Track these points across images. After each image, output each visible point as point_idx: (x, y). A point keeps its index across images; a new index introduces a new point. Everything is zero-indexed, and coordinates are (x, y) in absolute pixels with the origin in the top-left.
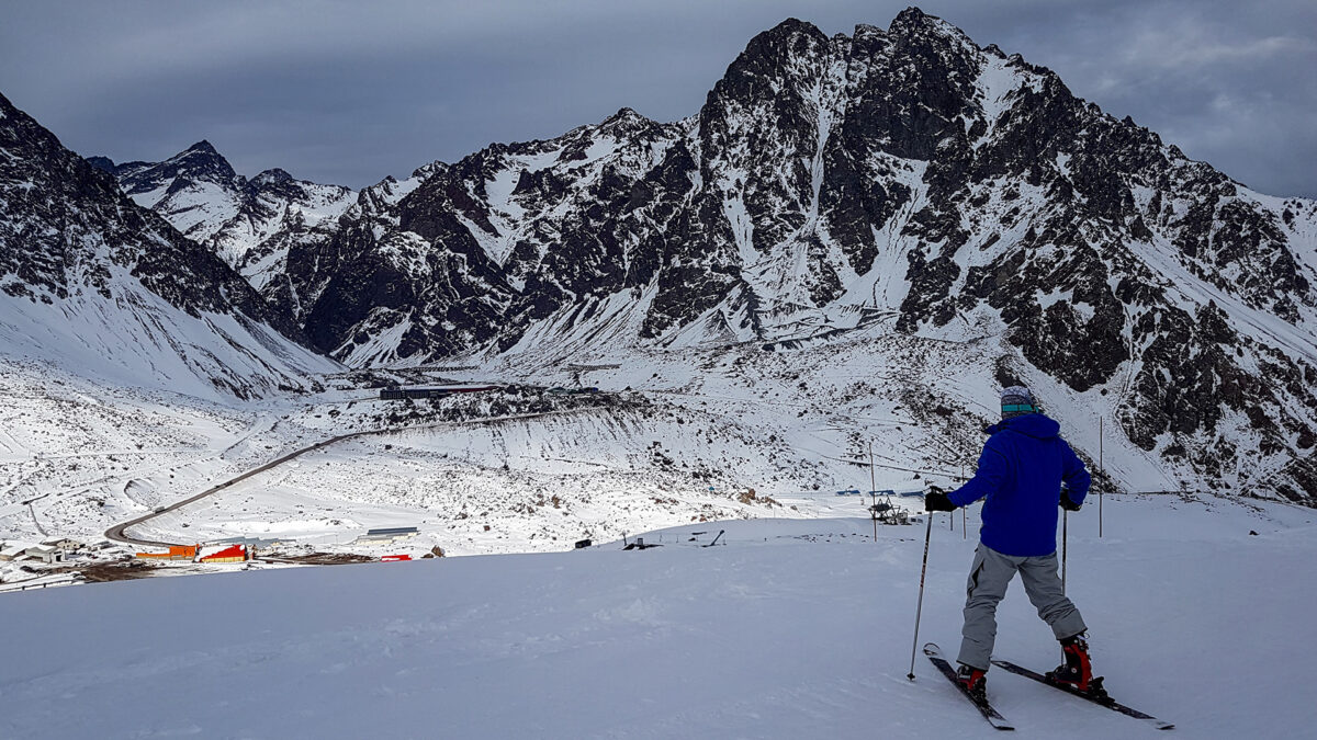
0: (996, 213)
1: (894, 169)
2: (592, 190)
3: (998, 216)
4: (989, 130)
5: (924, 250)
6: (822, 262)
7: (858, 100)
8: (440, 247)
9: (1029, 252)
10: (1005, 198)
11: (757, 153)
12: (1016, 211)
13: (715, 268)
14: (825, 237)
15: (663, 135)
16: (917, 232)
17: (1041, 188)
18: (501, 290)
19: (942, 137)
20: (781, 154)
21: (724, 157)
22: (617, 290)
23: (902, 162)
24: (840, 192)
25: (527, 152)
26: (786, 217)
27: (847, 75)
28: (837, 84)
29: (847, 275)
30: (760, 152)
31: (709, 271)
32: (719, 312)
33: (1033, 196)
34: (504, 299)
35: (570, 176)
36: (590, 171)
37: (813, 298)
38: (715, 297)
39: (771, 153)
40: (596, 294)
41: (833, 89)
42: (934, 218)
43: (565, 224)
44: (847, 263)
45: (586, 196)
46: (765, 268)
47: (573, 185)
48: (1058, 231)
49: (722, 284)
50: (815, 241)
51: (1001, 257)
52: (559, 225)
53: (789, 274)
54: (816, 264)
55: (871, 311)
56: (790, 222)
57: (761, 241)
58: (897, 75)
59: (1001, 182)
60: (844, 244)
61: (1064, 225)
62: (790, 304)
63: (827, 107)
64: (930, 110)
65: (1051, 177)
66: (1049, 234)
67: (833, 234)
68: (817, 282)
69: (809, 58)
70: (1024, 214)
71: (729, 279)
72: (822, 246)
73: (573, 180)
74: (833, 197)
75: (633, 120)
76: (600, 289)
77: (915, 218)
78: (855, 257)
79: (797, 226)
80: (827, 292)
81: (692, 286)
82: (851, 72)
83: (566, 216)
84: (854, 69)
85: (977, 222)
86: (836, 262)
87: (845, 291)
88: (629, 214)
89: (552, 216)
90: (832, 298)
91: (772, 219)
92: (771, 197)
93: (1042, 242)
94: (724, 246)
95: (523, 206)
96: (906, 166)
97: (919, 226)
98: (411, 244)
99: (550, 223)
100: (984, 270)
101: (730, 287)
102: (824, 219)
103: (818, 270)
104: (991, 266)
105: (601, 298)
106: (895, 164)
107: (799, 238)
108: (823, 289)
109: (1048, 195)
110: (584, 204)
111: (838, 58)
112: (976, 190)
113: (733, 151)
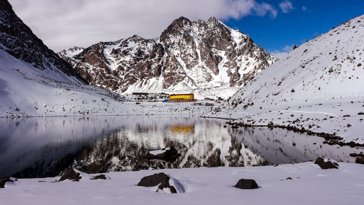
0: (244, 63)
1: (217, 52)
2: (136, 54)
3: (245, 64)
4: (237, 45)
5: (230, 70)
6: (206, 72)
7: (205, 37)
8: (96, 66)
9: (256, 71)
10: (246, 60)
11: (181, 47)
12: (249, 63)
13: (179, 73)
14: (205, 67)
15: (149, 42)
16: (227, 66)
17: (253, 58)
18: (117, 78)
19: (227, 46)
20: (188, 48)
21: (172, 47)
22: (152, 78)
23: (219, 51)
24: (207, 57)
25: (109, 44)
26: (194, 62)
27: (199, 31)
28: (196, 33)
29: (213, 75)
30: (182, 47)
31: (178, 73)
32: (184, 83)
33: (252, 60)
34: (118, 80)
35: (128, 50)
36: (133, 49)
37: (206, 80)
38: (181, 79)
39: (185, 47)
40: (146, 79)
41: (196, 34)
42: (231, 64)
43: (130, 62)
44: (212, 73)
45: (134, 55)
46: (192, 73)
47: (129, 53)
48: (261, 67)
49: (182, 76)
50: (203, 68)
51: (250, 72)
52: (128, 62)
53: (199, 75)
54: (205, 72)
55: (222, 83)
56: (195, 63)
57: (188, 67)
58: (215, 31)
59: (243, 56)
60: (210, 68)
61: (262, 66)
62: (201, 81)
63: (195, 38)
64: (224, 40)
65: (255, 56)
66: (259, 67)
67: (207, 66)
68: (206, 77)
69: (188, 26)
70: (251, 64)
71: (184, 75)
72: (205, 69)
73: (128, 52)
74: (205, 58)
75: (138, 38)
76: (147, 78)
77: (226, 63)
78: (214, 71)
79: (197, 64)
80: (209, 79)
81: (174, 77)
82: (200, 30)
83: (130, 60)
84: (200, 29)
85: (241, 65)
86: (209, 72)
87: (214, 79)
88: (151, 60)
89: (126, 60)
90: (211, 80)
91: (190, 62)
92: (189, 57)
93: (258, 69)
94: (180, 68)
95: (114, 58)
96: (220, 52)
97: (227, 65)
98: (87, 66)
99: (125, 61)
100: (247, 74)
101: (185, 77)
102: (203, 62)
103: (206, 74)
104: (248, 74)
105: (148, 80)
106: (217, 51)
107: (199, 67)
108: (208, 78)
109: (255, 60)
110: (134, 57)
111: (195, 27)
112: (239, 58)
113: (174, 46)
